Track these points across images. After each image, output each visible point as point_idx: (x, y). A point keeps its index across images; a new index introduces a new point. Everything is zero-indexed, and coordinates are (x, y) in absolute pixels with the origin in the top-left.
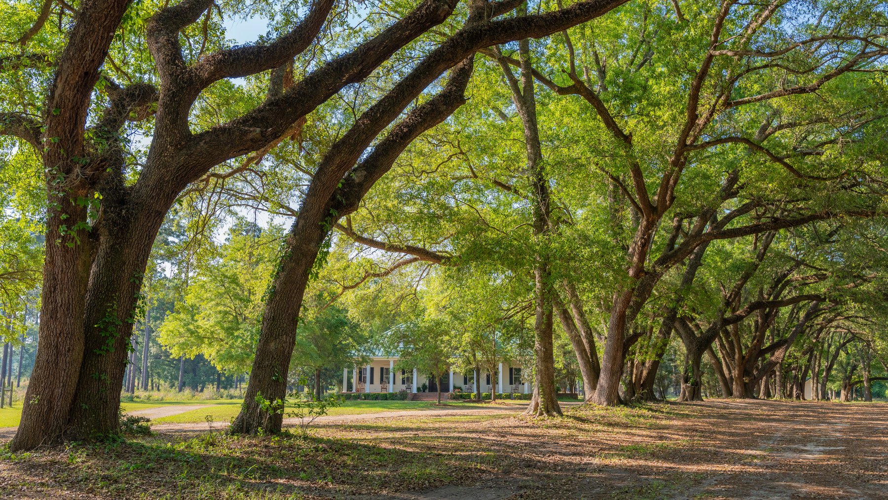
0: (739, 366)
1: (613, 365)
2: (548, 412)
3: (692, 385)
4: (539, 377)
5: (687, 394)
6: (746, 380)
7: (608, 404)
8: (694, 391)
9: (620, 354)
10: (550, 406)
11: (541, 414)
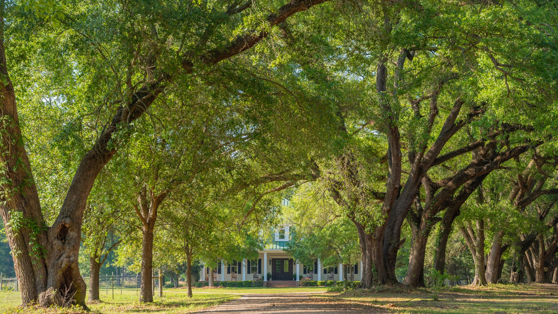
0: (542, 259)
1: (495, 262)
2: (483, 284)
3: (519, 273)
4: (479, 269)
5: (515, 279)
6: (546, 269)
7: (492, 283)
8: (520, 277)
9: (499, 256)
10: (484, 282)
11: (480, 285)
